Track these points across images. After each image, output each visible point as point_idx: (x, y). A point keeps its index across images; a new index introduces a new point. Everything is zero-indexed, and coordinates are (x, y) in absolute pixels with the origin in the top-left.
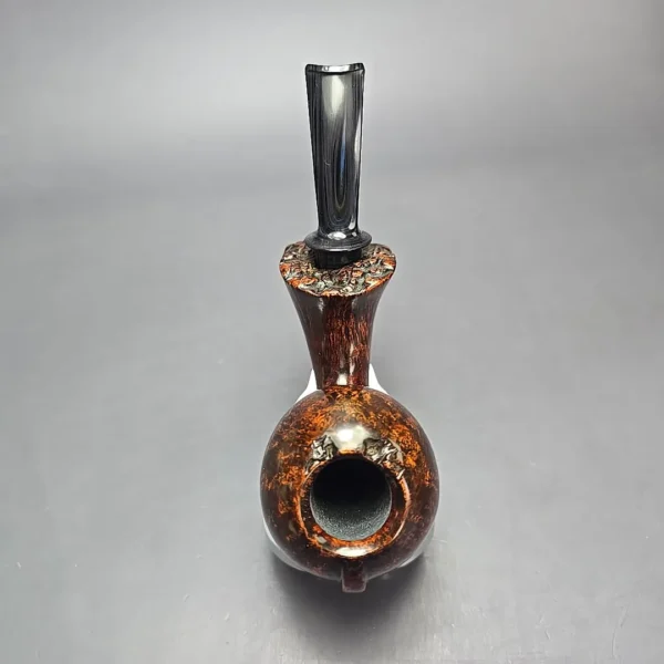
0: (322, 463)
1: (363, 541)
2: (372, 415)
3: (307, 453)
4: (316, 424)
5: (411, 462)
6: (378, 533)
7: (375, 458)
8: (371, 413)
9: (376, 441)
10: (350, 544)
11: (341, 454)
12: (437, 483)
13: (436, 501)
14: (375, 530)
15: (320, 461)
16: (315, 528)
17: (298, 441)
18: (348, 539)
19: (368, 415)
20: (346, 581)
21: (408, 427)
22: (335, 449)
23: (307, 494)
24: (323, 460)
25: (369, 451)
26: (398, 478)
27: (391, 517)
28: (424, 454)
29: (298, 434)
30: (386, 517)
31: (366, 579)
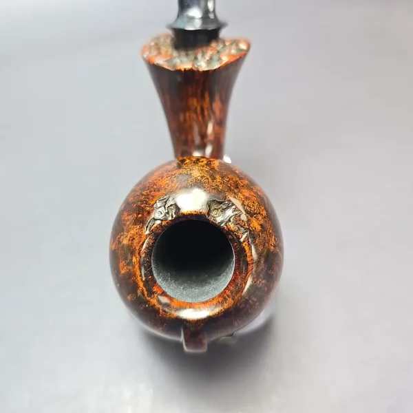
0: (164, 223)
1: (204, 303)
2: (218, 178)
3: (149, 213)
4: (161, 185)
5: (255, 224)
6: (220, 296)
7: (219, 219)
8: (218, 177)
9: (221, 203)
10: (191, 306)
11: (183, 215)
12: (281, 249)
13: (279, 266)
14: (217, 293)
15: (162, 220)
16: (155, 289)
17: (142, 201)
18: (190, 300)
19: (214, 179)
20: (186, 341)
21: (254, 193)
22: (178, 209)
23: (148, 254)
24: (166, 220)
25: (213, 213)
26: (242, 240)
27: (233, 281)
28: (270, 219)
29: (143, 195)
30: (229, 280)
31: (206, 341)
